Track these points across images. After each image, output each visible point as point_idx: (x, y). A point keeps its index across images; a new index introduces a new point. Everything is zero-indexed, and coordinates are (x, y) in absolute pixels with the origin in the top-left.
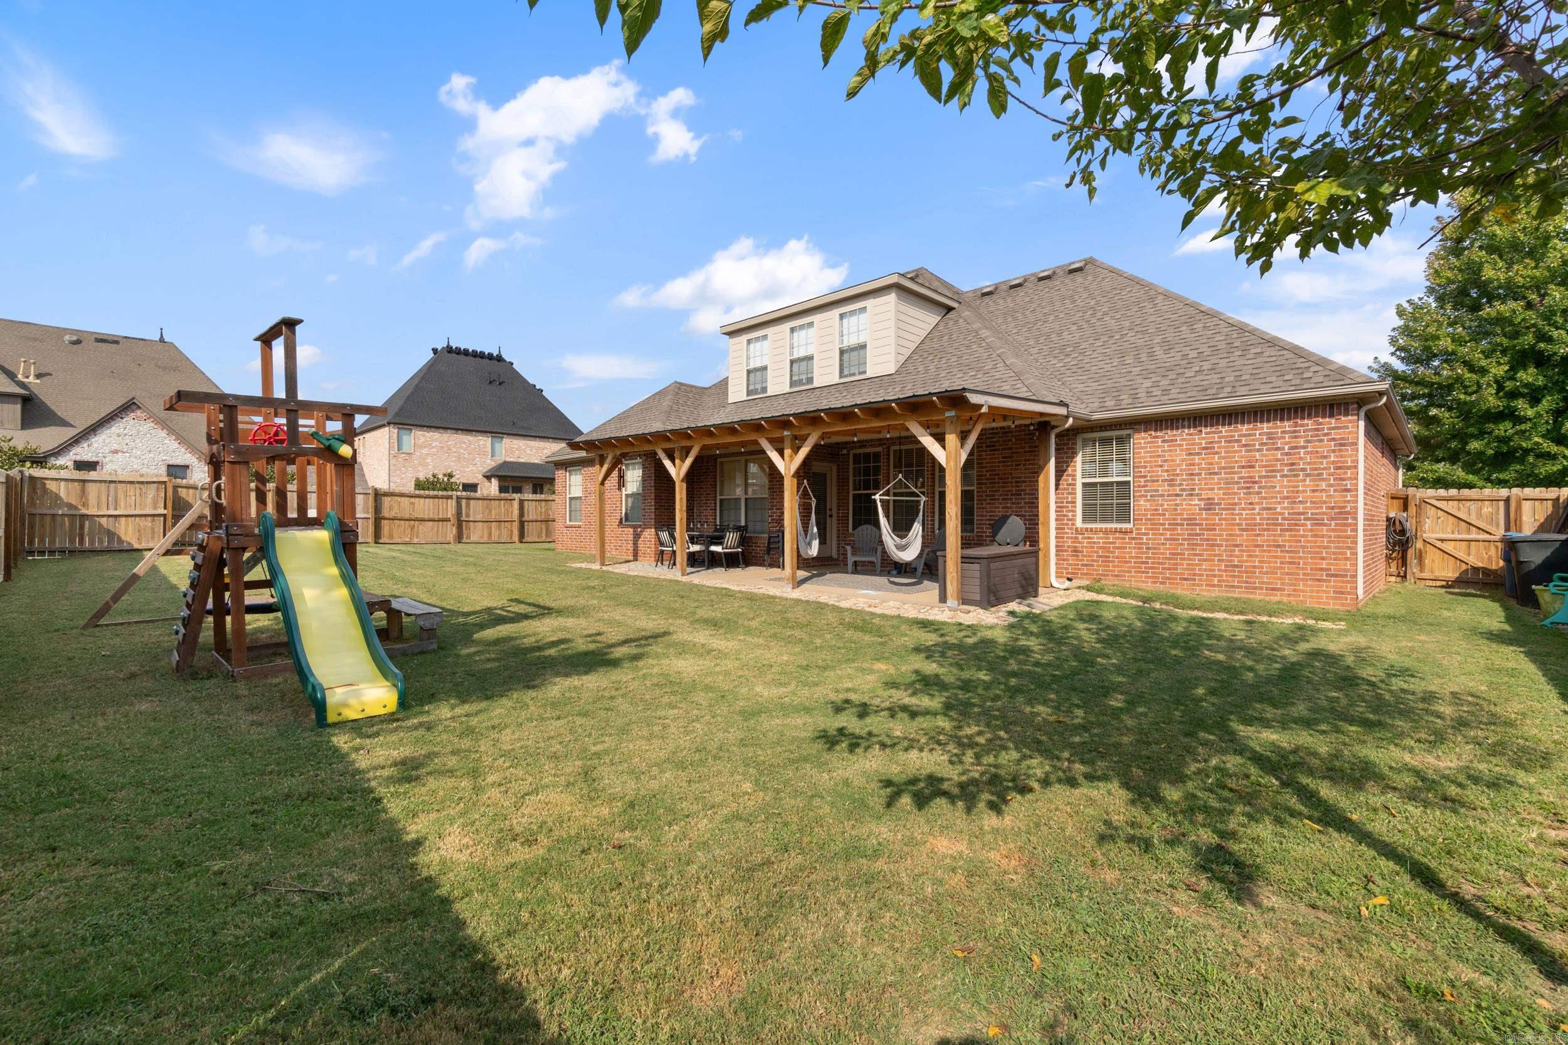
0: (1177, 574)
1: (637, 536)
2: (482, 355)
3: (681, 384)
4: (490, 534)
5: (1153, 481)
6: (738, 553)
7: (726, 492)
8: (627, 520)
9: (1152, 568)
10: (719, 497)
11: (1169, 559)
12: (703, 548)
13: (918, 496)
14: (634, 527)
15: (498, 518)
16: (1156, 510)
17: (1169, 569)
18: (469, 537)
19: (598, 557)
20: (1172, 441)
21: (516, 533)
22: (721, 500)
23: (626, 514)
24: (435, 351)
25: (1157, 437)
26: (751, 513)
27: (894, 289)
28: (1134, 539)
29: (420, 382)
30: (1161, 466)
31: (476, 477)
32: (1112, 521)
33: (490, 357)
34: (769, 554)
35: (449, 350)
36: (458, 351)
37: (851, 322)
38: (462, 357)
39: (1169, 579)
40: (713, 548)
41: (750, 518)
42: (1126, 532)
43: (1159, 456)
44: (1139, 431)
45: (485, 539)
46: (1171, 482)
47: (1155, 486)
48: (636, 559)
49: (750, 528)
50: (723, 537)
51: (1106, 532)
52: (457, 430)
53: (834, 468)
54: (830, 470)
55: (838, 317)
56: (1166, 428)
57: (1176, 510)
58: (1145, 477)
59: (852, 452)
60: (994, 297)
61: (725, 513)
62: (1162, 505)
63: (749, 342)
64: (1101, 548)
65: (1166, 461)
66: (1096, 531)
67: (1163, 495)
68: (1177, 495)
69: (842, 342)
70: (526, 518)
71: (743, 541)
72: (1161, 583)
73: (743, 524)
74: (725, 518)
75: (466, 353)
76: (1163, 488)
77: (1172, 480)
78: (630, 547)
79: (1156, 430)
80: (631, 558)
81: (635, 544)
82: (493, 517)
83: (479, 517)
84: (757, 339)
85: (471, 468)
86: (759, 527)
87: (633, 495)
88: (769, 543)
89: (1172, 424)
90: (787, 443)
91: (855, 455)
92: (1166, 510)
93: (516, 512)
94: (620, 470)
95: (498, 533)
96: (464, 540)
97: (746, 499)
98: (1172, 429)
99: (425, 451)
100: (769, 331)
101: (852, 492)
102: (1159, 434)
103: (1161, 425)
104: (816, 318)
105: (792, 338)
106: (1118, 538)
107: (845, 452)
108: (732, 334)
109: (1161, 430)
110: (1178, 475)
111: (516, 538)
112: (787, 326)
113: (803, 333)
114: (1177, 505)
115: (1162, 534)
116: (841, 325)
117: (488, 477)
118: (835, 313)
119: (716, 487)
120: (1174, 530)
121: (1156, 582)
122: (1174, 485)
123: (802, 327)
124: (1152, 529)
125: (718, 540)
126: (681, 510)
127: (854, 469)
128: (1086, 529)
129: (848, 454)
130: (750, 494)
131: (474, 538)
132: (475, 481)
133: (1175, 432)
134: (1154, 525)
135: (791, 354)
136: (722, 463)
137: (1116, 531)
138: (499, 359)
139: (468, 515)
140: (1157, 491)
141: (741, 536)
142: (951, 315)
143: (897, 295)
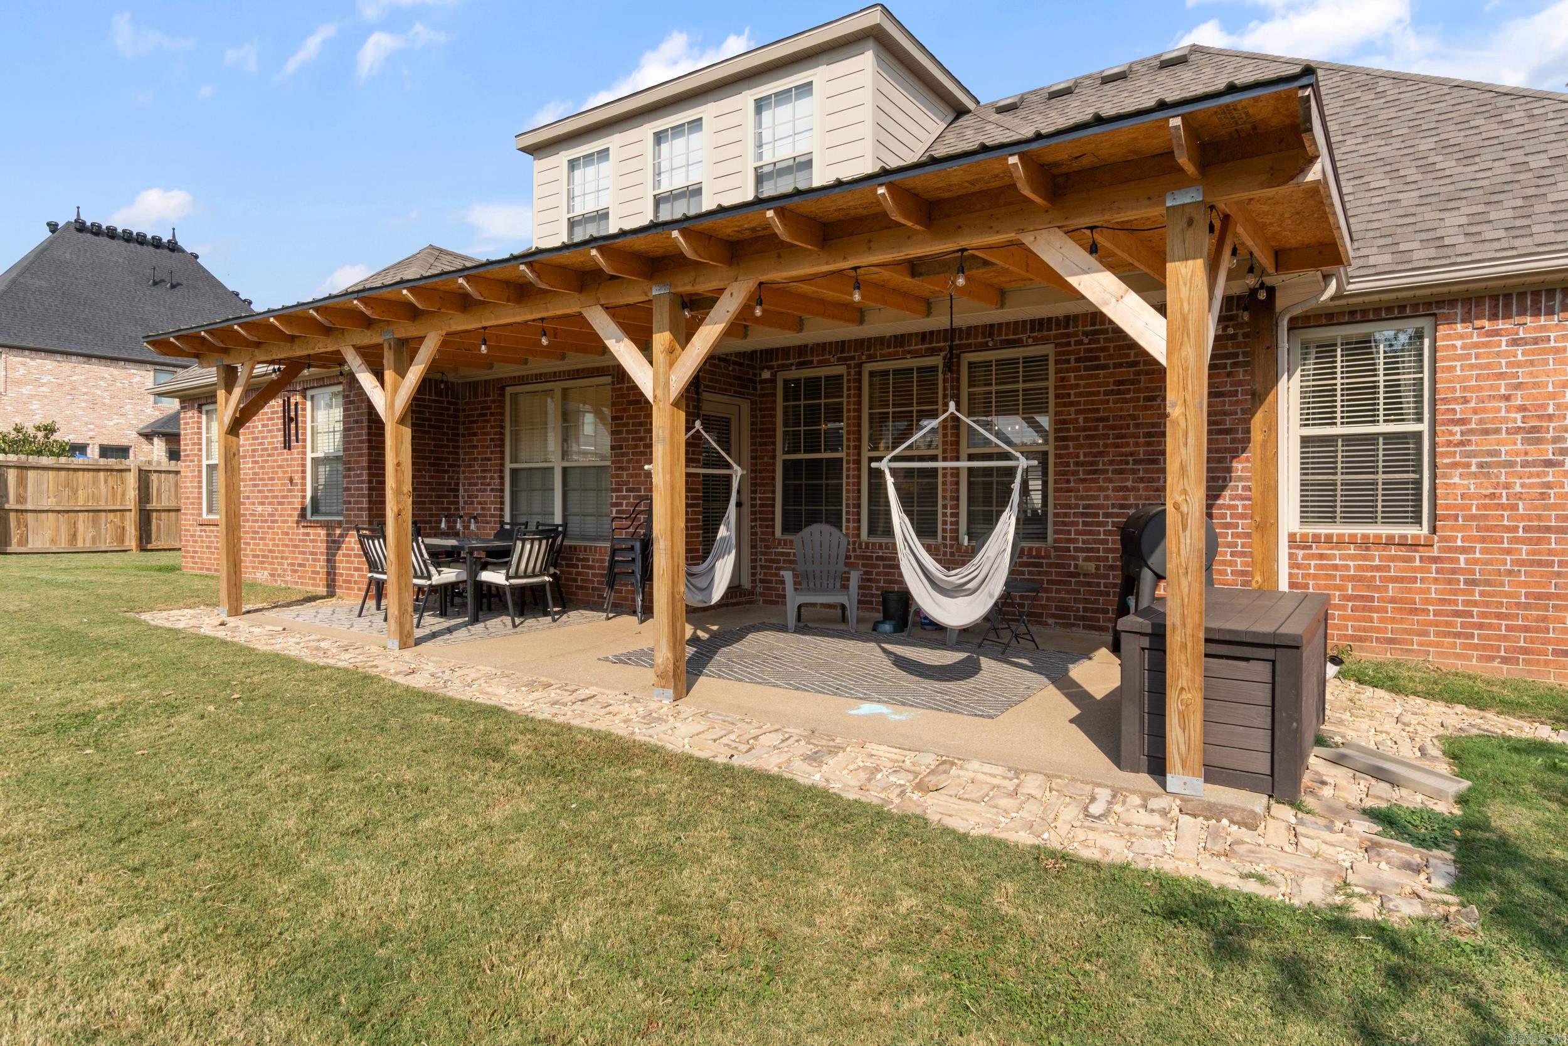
0: (1546, 641)
1: (333, 546)
2: (141, 240)
3: (441, 251)
4: (74, 536)
5: (1486, 432)
6: (542, 586)
7: (523, 455)
8: (315, 510)
9: (1481, 626)
10: (508, 466)
11: (1527, 606)
12: (464, 576)
13: (1006, 456)
14: (329, 526)
15: (91, 505)
16: (1493, 496)
17: (1527, 629)
18: (23, 541)
19: (223, 594)
20: (1536, 341)
21: (132, 533)
22: (514, 472)
23: (314, 499)
24: (53, 227)
25: (1496, 333)
26: (574, 497)
27: (871, 43)
28: (1435, 560)
29: (19, 275)
30: (1507, 398)
31: (127, 436)
32: (1373, 520)
33: (157, 243)
34: (611, 585)
35: (80, 227)
36: (96, 231)
37: (779, 117)
38: (105, 240)
39: (1525, 651)
40: (487, 576)
41: (573, 508)
42: (1415, 546)
43: (1501, 376)
44: (1451, 321)
45: (63, 545)
46: (1533, 435)
47: (1489, 443)
48: (331, 594)
49: (574, 526)
50: (507, 553)
51: (1365, 544)
52: (89, 356)
53: (746, 406)
54: (740, 411)
55: (751, 106)
56: (1522, 312)
57: (1543, 496)
58: (1462, 422)
59: (782, 376)
60: (1021, 113)
61: (523, 498)
62: (1507, 486)
63: (573, 164)
64: (1352, 578)
65: (1518, 387)
66: (1341, 542)
67: (1511, 464)
68: (1549, 463)
69: (760, 156)
70: (154, 505)
71: (556, 557)
72: (1505, 660)
73: (558, 520)
74: (523, 507)
75: (111, 233)
76: (1511, 447)
77: (1534, 429)
78: (321, 566)
79: (1494, 317)
80: (322, 590)
81: (331, 561)
82: (81, 502)
83: (49, 503)
84: (588, 158)
85: (116, 420)
86: (590, 525)
87: (326, 460)
88: (613, 562)
89: (1536, 303)
90: (661, 315)
91: (786, 382)
92: (1519, 496)
93: (132, 494)
94: (286, 405)
95: (91, 533)
96: (14, 547)
97: (565, 470)
98: (1536, 313)
99: (27, 390)
100: (614, 141)
101: (780, 457)
102: (1501, 325)
103: (1507, 306)
104: (707, 111)
105: (657, 155)
106: (1393, 559)
107: (766, 375)
108: (537, 150)
109: (1507, 316)
110: (1550, 417)
111: (131, 541)
112: (647, 130)
113: (679, 144)
114: (1548, 485)
115: (1509, 552)
116: (759, 124)
117: (148, 436)
118: (747, 98)
119: (502, 446)
120: (1539, 541)
121: (1491, 659)
122: (1539, 441)
123: (678, 130)
124: (1483, 540)
125: (499, 557)
126: (398, 492)
127: (786, 410)
128: (1316, 538)
129: (773, 381)
130: (577, 461)
131: (36, 542)
132: (124, 442)
133: (1542, 320)
134: (1488, 532)
135: (657, 183)
136: (515, 397)
137: (1390, 542)
138: (173, 247)
139: (21, 499)
140: (1497, 453)
141: (551, 548)
142: (964, 121)
143: (877, 56)
